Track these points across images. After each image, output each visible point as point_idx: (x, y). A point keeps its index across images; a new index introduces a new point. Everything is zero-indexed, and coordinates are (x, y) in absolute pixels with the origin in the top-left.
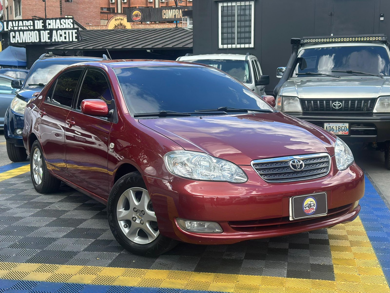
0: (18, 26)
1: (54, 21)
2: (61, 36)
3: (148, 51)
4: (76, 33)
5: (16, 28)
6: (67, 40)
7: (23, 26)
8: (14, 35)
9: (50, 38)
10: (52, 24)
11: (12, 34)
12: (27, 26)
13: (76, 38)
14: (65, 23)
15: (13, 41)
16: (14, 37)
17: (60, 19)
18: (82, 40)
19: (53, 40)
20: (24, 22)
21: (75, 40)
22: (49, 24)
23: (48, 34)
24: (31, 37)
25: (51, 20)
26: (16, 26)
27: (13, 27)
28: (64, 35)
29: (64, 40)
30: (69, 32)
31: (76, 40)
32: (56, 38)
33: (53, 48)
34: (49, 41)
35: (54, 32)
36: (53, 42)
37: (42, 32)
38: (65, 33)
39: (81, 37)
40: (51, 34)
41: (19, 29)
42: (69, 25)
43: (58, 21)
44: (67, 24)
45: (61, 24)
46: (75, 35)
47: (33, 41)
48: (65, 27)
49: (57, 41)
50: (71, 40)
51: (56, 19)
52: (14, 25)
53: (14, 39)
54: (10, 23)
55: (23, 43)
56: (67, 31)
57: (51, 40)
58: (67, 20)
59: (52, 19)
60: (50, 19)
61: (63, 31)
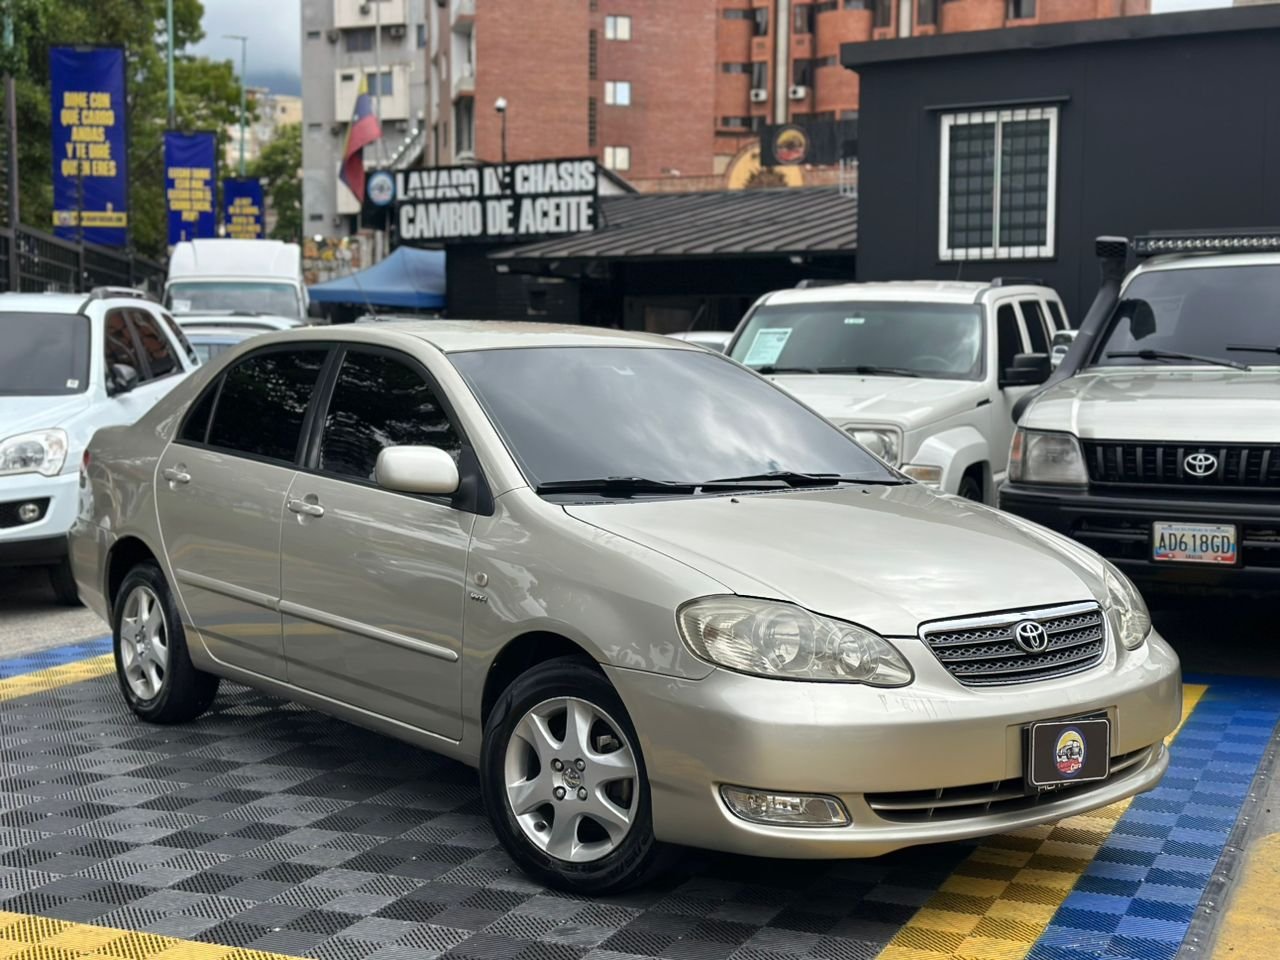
0: (436, 187)
1: (540, 167)
2: (545, 214)
3: (797, 260)
4: (590, 206)
5: (430, 194)
6: (563, 228)
7: (451, 186)
8: (411, 215)
9: (514, 222)
10: (532, 179)
11: (406, 212)
12: (457, 187)
13: (592, 220)
14: (572, 175)
15: (407, 231)
16: (411, 221)
17: (558, 162)
18: (606, 226)
19: (522, 230)
20: (455, 173)
21: (586, 226)
22: (526, 179)
23: (510, 209)
24: (458, 221)
25: (532, 167)
26: (430, 188)
27: (423, 188)
28: (553, 214)
29: (553, 228)
30: (569, 205)
31: (590, 228)
32: (532, 221)
33: (509, 254)
34: (510, 231)
35: (526, 204)
36: (522, 235)
37: (491, 204)
38: (558, 207)
39: (605, 217)
40: (516, 209)
41: (440, 194)
42: (583, 181)
43: (551, 168)
44: (577, 176)
45: (560, 178)
46: (586, 212)
47: (465, 233)
48: (569, 188)
49: (532, 230)
50: (574, 228)
51: (545, 162)
52: (426, 184)
53: (411, 227)
54: (414, 178)
55: (435, 240)
56: (563, 201)
57: (517, 229)
58: (577, 165)
59: (535, 162)
60: (527, 163)
61: (553, 201)
